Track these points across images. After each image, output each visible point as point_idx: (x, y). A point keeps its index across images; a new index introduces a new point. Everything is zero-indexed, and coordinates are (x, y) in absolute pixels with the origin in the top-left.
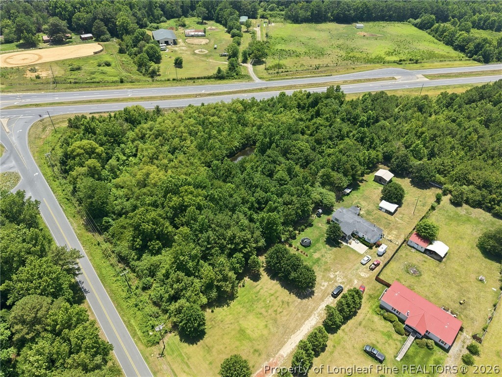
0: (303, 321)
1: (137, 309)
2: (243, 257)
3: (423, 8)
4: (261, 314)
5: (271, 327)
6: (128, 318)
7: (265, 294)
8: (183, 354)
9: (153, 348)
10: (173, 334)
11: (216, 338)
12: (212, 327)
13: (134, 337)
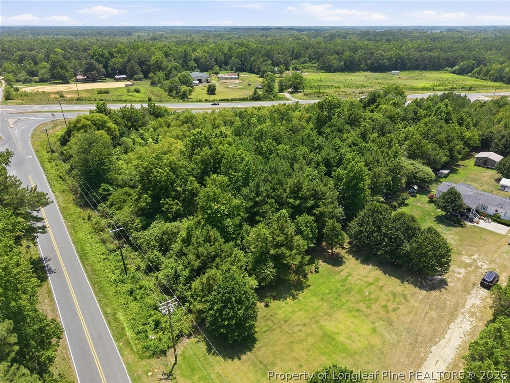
0: (445, 323)
1: (133, 298)
2: (315, 221)
3: (459, 56)
4: (358, 310)
5: (384, 332)
6: (113, 309)
7: (357, 283)
8: (212, 376)
9: (153, 361)
10: (193, 339)
11: (278, 348)
12: (268, 330)
13: (117, 340)
